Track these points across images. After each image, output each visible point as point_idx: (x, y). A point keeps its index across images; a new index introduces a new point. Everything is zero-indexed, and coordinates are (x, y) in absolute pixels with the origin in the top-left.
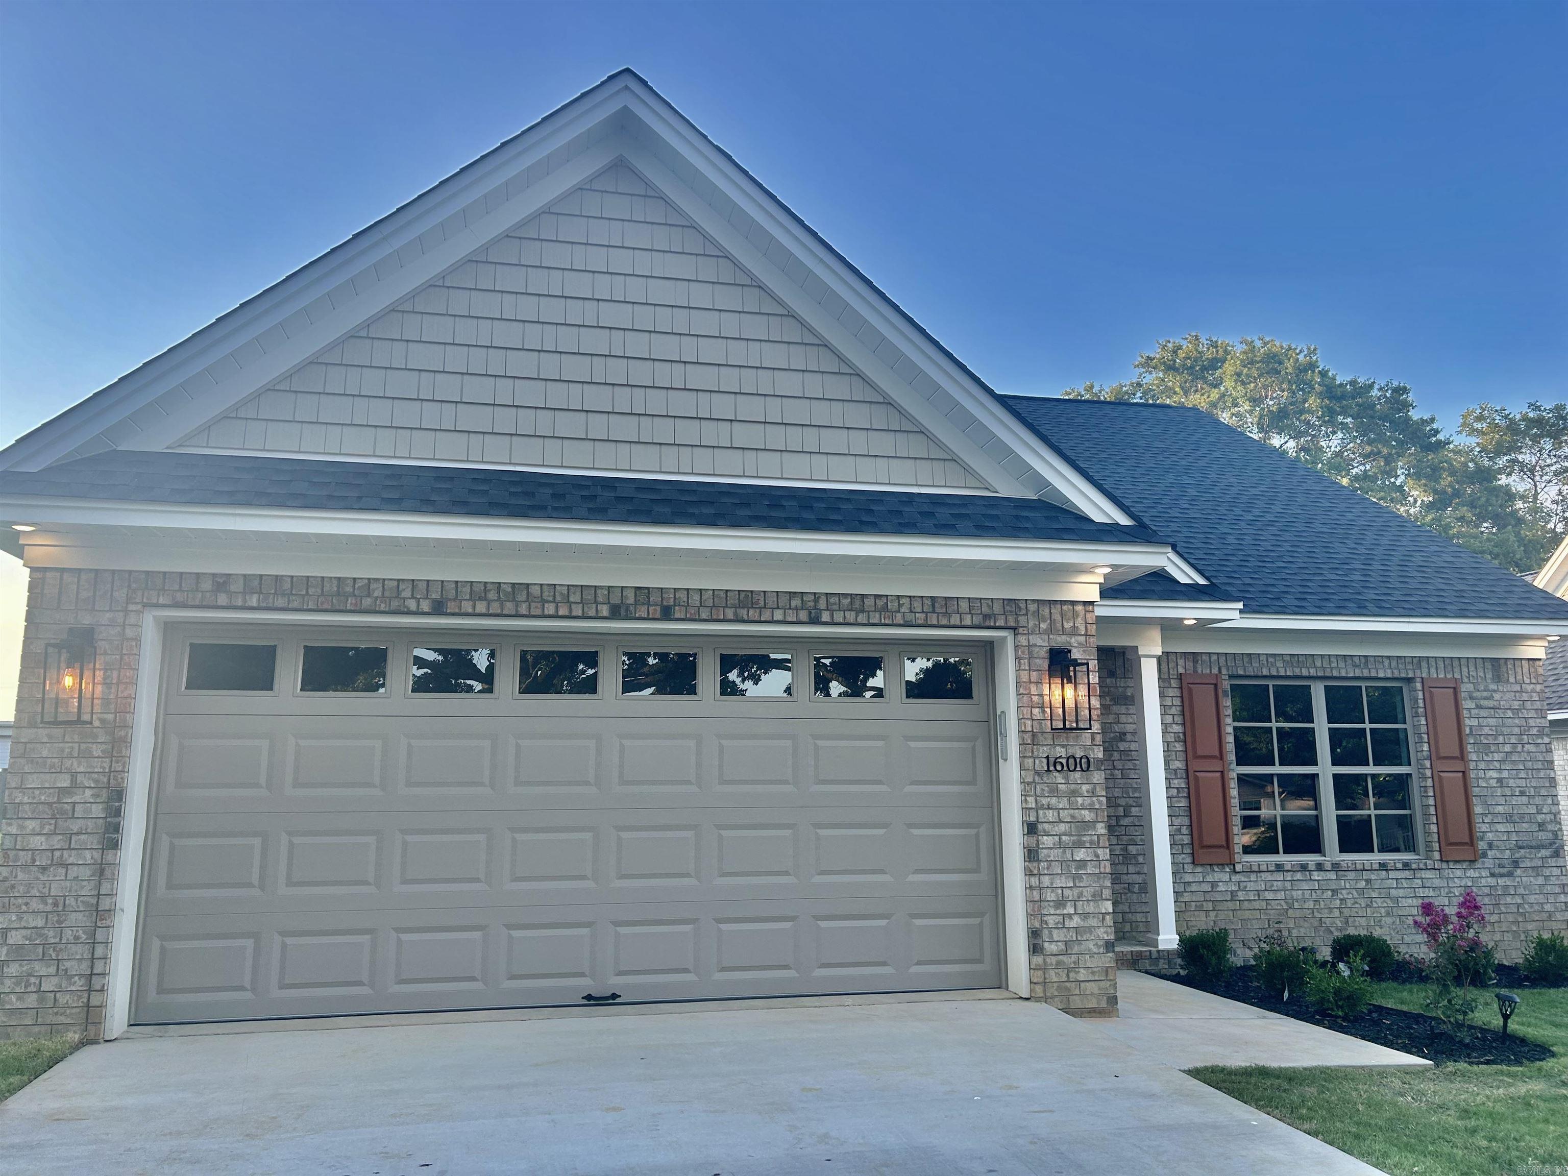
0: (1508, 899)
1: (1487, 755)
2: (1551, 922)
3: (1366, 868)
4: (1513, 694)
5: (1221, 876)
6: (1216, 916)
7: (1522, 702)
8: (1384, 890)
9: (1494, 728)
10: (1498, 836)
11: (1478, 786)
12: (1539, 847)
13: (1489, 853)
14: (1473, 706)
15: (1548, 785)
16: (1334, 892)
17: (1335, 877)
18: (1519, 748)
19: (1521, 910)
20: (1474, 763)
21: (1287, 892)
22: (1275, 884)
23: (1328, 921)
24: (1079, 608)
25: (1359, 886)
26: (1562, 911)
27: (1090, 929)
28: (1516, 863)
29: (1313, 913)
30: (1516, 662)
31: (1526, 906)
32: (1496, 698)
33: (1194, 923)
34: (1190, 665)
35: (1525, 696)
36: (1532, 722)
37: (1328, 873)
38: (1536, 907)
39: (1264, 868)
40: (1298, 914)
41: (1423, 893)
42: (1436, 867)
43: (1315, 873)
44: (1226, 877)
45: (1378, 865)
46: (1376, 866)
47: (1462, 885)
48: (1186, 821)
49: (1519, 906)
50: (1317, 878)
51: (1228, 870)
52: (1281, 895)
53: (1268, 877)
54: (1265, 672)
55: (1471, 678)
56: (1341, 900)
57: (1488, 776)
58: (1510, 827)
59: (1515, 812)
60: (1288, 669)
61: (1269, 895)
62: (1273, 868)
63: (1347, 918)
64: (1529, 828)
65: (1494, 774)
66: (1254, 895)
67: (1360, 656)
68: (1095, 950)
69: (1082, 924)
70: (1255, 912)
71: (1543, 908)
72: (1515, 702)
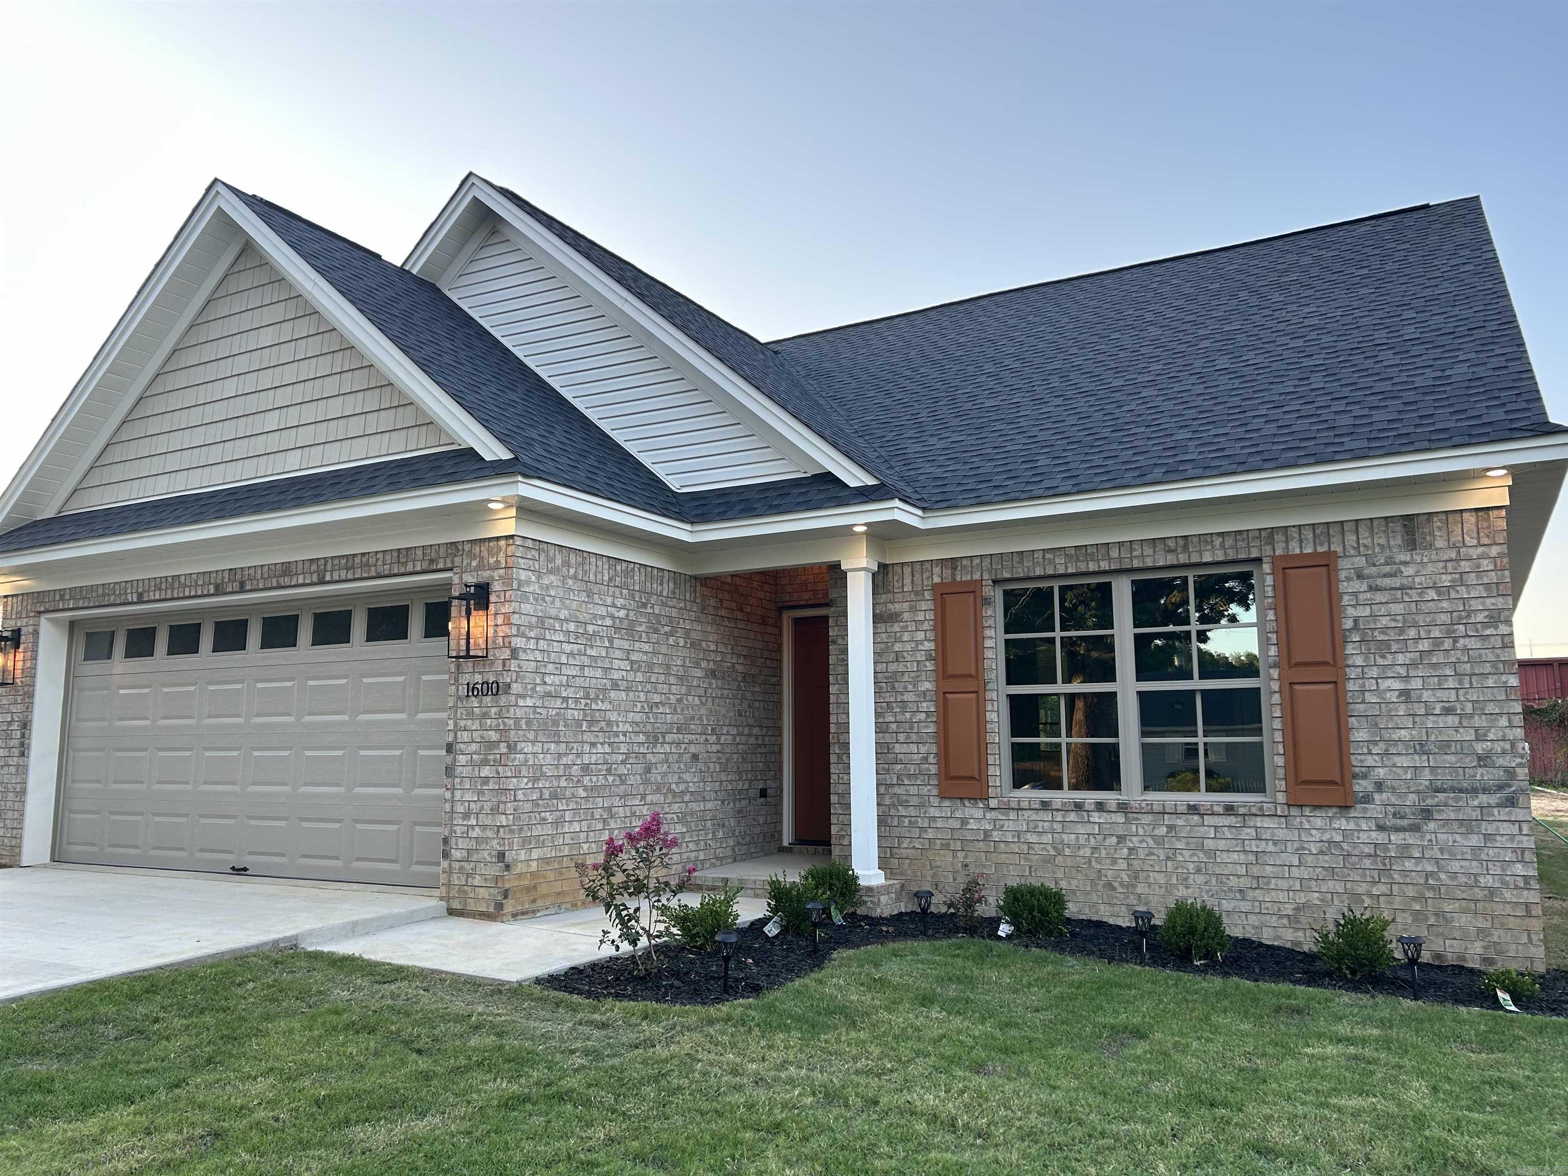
0: (1407, 864)
1: (1383, 657)
2: (1493, 903)
3: (1168, 811)
4: (1443, 564)
5: (973, 812)
6: (966, 857)
7: (1457, 576)
8: (1194, 840)
9: (1400, 618)
10: (1398, 775)
11: (1363, 702)
12: (1474, 791)
13: (1377, 796)
14: (1364, 587)
15: (1504, 698)
16: (1121, 839)
17: (1124, 820)
18: (1447, 644)
19: (1431, 881)
20: (1359, 670)
21: (1055, 835)
22: (1040, 824)
23: (1110, 873)
24: (502, 543)
25: (1157, 832)
26: (1517, 887)
27: (487, 840)
28: (1427, 814)
29: (1090, 861)
30: (1451, 518)
31: (1443, 876)
32: (1406, 574)
33: (938, 863)
34: (948, 573)
35: (1465, 566)
36: (1476, 605)
37: (1113, 815)
38: (1463, 880)
39: (1024, 805)
40: (1069, 862)
41: (1258, 847)
42: (1279, 813)
43: (1096, 814)
44: (979, 814)
45: (1185, 807)
46: (1183, 809)
47: (1324, 839)
48: (934, 749)
49: (1428, 875)
50: (1097, 820)
51: (981, 806)
52: (1048, 838)
53: (1034, 816)
54: (1038, 572)
55: (1362, 549)
56: (1130, 849)
57: (1382, 687)
58: (1418, 761)
59: (1433, 738)
60: (1069, 565)
61: (1033, 838)
62: (1037, 806)
63: (1137, 872)
64: (1457, 762)
65: (1397, 685)
66: (1013, 837)
67: (1176, 537)
68: (489, 859)
69: (481, 834)
70: (1012, 856)
71: (1476, 881)
72: (1444, 577)
